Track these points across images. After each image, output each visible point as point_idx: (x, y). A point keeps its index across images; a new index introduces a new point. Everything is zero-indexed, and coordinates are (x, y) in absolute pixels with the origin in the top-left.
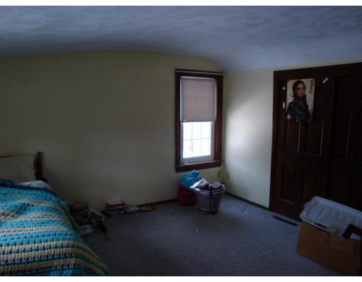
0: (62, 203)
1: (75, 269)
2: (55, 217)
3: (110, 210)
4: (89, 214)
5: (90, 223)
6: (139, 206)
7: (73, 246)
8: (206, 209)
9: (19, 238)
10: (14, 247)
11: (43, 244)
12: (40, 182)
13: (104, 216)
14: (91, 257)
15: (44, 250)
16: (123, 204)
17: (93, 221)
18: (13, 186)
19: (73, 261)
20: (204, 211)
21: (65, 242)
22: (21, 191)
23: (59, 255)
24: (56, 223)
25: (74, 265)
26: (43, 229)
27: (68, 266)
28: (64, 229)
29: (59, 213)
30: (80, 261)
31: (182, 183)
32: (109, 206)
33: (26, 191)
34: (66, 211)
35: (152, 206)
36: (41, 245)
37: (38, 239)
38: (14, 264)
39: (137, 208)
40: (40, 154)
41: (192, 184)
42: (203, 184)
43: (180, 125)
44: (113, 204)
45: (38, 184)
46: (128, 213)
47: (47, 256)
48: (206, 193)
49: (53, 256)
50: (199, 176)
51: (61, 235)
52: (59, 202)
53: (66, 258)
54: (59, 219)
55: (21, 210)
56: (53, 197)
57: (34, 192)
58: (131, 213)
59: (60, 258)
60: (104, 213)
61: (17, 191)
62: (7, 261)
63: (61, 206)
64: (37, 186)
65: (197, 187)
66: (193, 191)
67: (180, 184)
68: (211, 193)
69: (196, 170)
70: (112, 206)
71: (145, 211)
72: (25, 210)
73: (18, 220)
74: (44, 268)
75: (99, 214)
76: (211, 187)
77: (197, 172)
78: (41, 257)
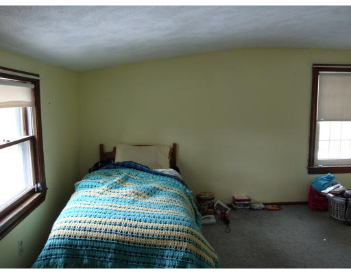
0: (188, 191)
1: (186, 252)
2: (179, 203)
3: (235, 204)
4: (215, 205)
5: (215, 213)
6: (265, 204)
7: (187, 232)
8: (339, 218)
9: (144, 216)
10: (139, 223)
11: (162, 224)
12: (172, 170)
13: (229, 209)
14: (203, 245)
15: (162, 230)
16: (249, 200)
17: (219, 212)
18: (149, 171)
19: (185, 245)
20: (338, 220)
21: (181, 227)
22: (155, 176)
23: (175, 237)
24: (178, 208)
25: (186, 249)
26: (165, 212)
27: (181, 248)
28: (183, 215)
29: (184, 200)
30: (192, 247)
31: (314, 186)
32: (235, 200)
33: (158, 177)
34: (190, 199)
35: (279, 206)
36: (160, 226)
37: (159, 220)
38: (138, 237)
39: (263, 206)
40: (175, 145)
41: (325, 189)
42: (337, 190)
43: (315, 124)
44: (239, 198)
45: (169, 172)
46: (253, 210)
47: (164, 236)
48: (340, 200)
49: (169, 237)
50: (335, 181)
51: (179, 219)
52: (185, 190)
53: (180, 241)
54: (182, 205)
55: (152, 192)
56: (181, 185)
57: (165, 178)
58: (257, 210)
59: (174, 240)
60: (229, 206)
61: (151, 175)
62: (132, 233)
63: (186, 193)
64: (168, 173)
65: (329, 192)
66: (324, 196)
67: (311, 186)
68: (347, 201)
69: (331, 173)
70: (238, 200)
71: (270, 210)
72: (155, 193)
73: (147, 201)
74: (160, 246)
75: (225, 206)
76: (348, 194)
77: (332, 175)
78: (159, 236)
